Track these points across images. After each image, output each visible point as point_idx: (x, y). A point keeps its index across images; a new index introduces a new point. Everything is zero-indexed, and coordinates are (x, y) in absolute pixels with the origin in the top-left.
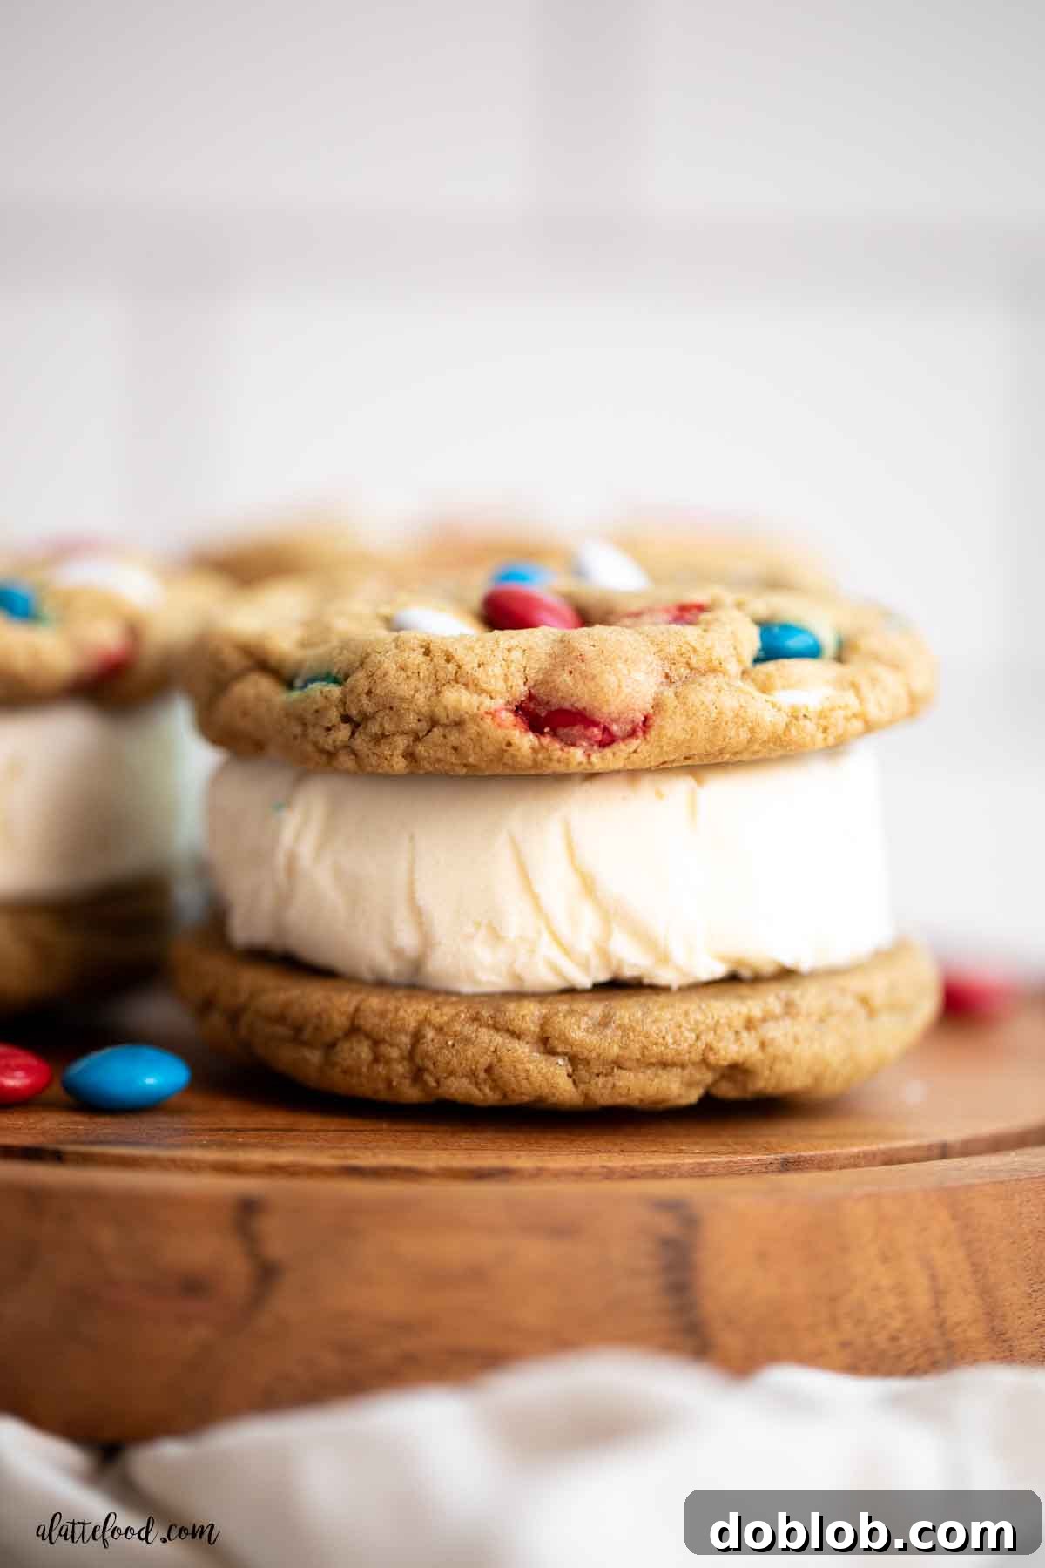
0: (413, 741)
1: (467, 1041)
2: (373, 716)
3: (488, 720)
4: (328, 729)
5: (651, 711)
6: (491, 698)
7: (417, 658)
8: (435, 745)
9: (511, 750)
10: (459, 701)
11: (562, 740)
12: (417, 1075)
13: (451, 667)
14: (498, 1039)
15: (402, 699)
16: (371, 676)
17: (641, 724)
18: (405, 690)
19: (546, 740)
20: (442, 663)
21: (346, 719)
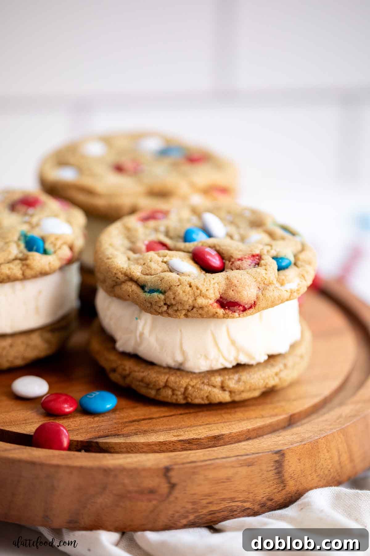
0: (187, 312)
1: (201, 390)
2: (175, 305)
3: (211, 307)
4: (160, 307)
5: (256, 300)
6: (211, 299)
7: (188, 289)
8: (195, 313)
9: (217, 314)
10: (202, 302)
11: (231, 311)
12: (186, 398)
13: (199, 291)
14: (210, 389)
15: (184, 301)
16: (174, 294)
17: (253, 304)
18: (185, 299)
19: (227, 311)
20: (196, 290)
21: (165, 304)
